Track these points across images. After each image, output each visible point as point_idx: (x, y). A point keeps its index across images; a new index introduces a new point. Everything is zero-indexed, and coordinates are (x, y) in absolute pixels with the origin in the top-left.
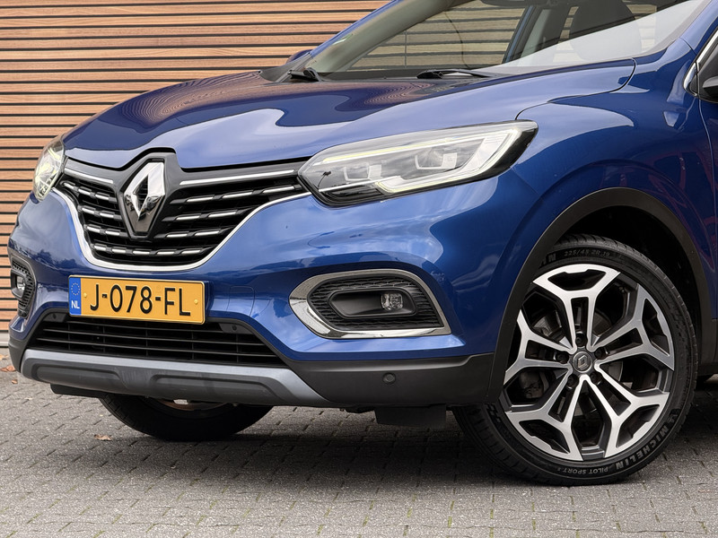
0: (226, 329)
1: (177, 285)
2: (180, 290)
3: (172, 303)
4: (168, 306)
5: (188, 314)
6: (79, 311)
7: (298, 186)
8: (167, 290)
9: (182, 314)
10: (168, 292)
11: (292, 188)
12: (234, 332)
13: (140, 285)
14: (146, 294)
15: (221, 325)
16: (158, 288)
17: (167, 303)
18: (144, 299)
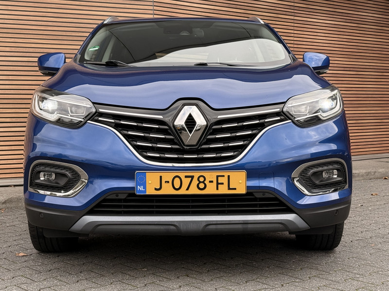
0: (258, 195)
1: (226, 174)
2: (229, 176)
3: (222, 184)
4: (219, 185)
5: (235, 189)
6: (145, 191)
7: (282, 117)
8: (218, 177)
9: (229, 189)
10: (219, 178)
11: (279, 118)
12: (264, 197)
13: (196, 175)
14: (202, 179)
15: (254, 193)
16: (210, 176)
17: (218, 184)
18: (200, 182)
